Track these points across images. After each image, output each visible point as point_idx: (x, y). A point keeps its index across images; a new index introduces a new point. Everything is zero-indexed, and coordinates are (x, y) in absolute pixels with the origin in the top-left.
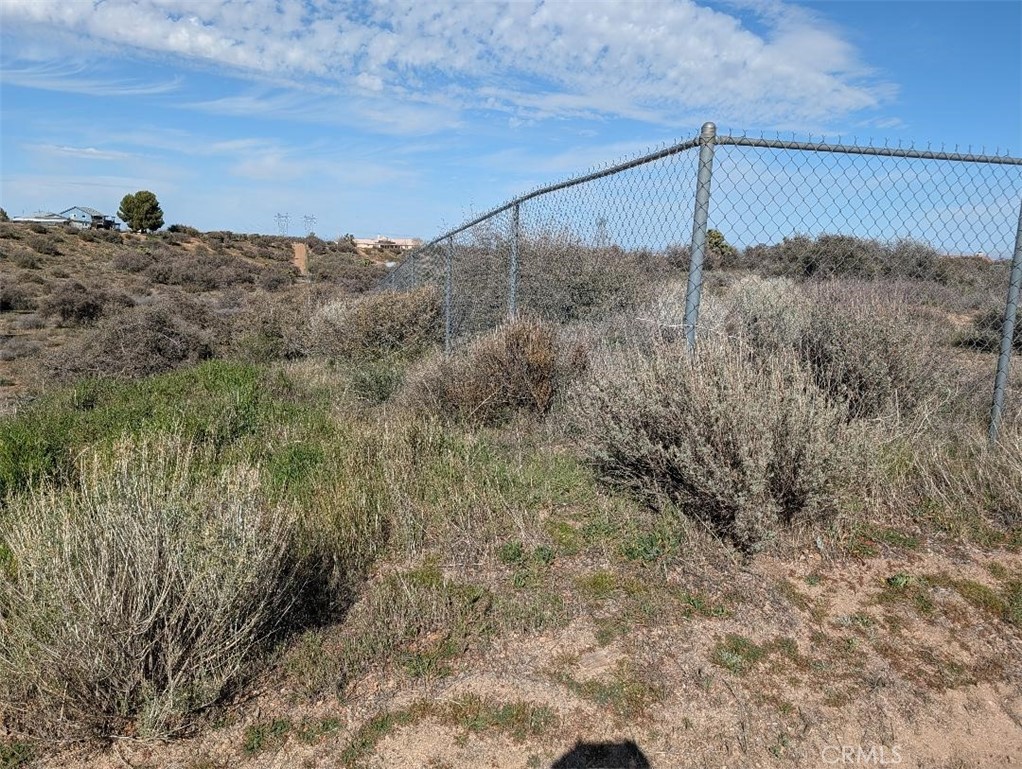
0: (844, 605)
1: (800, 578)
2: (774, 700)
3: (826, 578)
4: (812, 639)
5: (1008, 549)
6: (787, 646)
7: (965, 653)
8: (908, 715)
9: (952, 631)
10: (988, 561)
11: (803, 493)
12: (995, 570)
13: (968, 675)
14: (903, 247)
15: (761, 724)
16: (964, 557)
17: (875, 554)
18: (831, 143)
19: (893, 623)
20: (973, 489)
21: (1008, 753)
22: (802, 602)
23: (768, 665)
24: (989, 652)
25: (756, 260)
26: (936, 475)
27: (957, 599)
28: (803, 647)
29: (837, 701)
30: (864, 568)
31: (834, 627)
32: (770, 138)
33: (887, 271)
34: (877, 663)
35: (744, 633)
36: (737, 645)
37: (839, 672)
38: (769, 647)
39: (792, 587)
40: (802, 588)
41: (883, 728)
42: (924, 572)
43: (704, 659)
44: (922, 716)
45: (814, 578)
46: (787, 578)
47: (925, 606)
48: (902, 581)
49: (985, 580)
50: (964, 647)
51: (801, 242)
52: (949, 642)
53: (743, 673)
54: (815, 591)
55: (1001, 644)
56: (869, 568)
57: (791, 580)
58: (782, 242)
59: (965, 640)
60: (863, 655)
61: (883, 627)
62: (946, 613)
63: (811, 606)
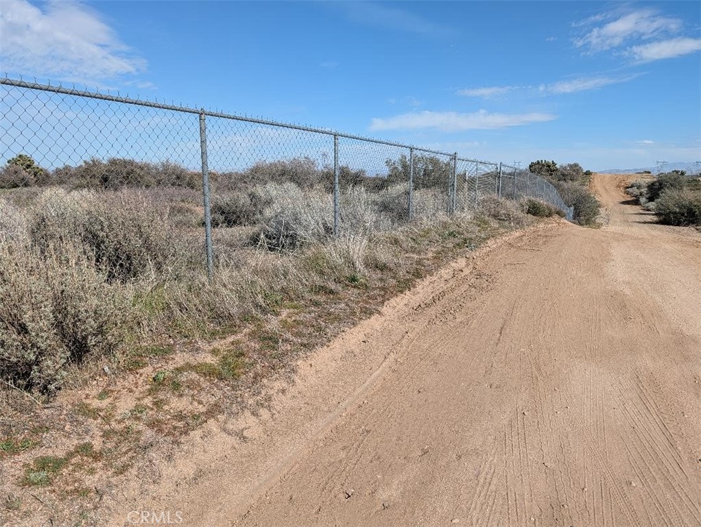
0: (126, 405)
1: (94, 397)
2: (76, 490)
3: (112, 391)
4: (103, 436)
5: (221, 338)
6: (85, 449)
7: (201, 406)
8: (169, 458)
9: (193, 396)
10: (211, 348)
11: (85, 338)
12: (215, 352)
13: (203, 418)
14: (166, 167)
15: (66, 512)
16: (198, 349)
17: (145, 365)
18: (104, 94)
19: (158, 404)
20: (200, 308)
21: (226, 453)
22: (94, 413)
23: (71, 468)
24: (213, 400)
25: (63, 177)
26: (180, 304)
27: (194, 376)
28: (97, 444)
29: (122, 470)
30: (138, 376)
31: (119, 422)
32: (55, 86)
33: (159, 182)
34: (148, 434)
35: (50, 453)
36: (43, 464)
37: (124, 450)
38: (71, 455)
39: (87, 406)
40: (95, 404)
41: (153, 473)
42: (176, 366)
43: (14, 487)
44: (177, 454)
45: (104, 394)
46: (84, 401)
47: (176, 386)
48: (161, 376)
49: (210, 360)
50: (200, 402)
51: (95, 163)
52: (191, 404)
53: (49, 482)
54: (106, 402)
55: (219, 394)
56: (141, 375)
57: (88, 401)
58: (83, 164)
59: (201, 398)
60: (139, 432)
61: (152, 409)
62: (188, 387)
63: (101, 414)
